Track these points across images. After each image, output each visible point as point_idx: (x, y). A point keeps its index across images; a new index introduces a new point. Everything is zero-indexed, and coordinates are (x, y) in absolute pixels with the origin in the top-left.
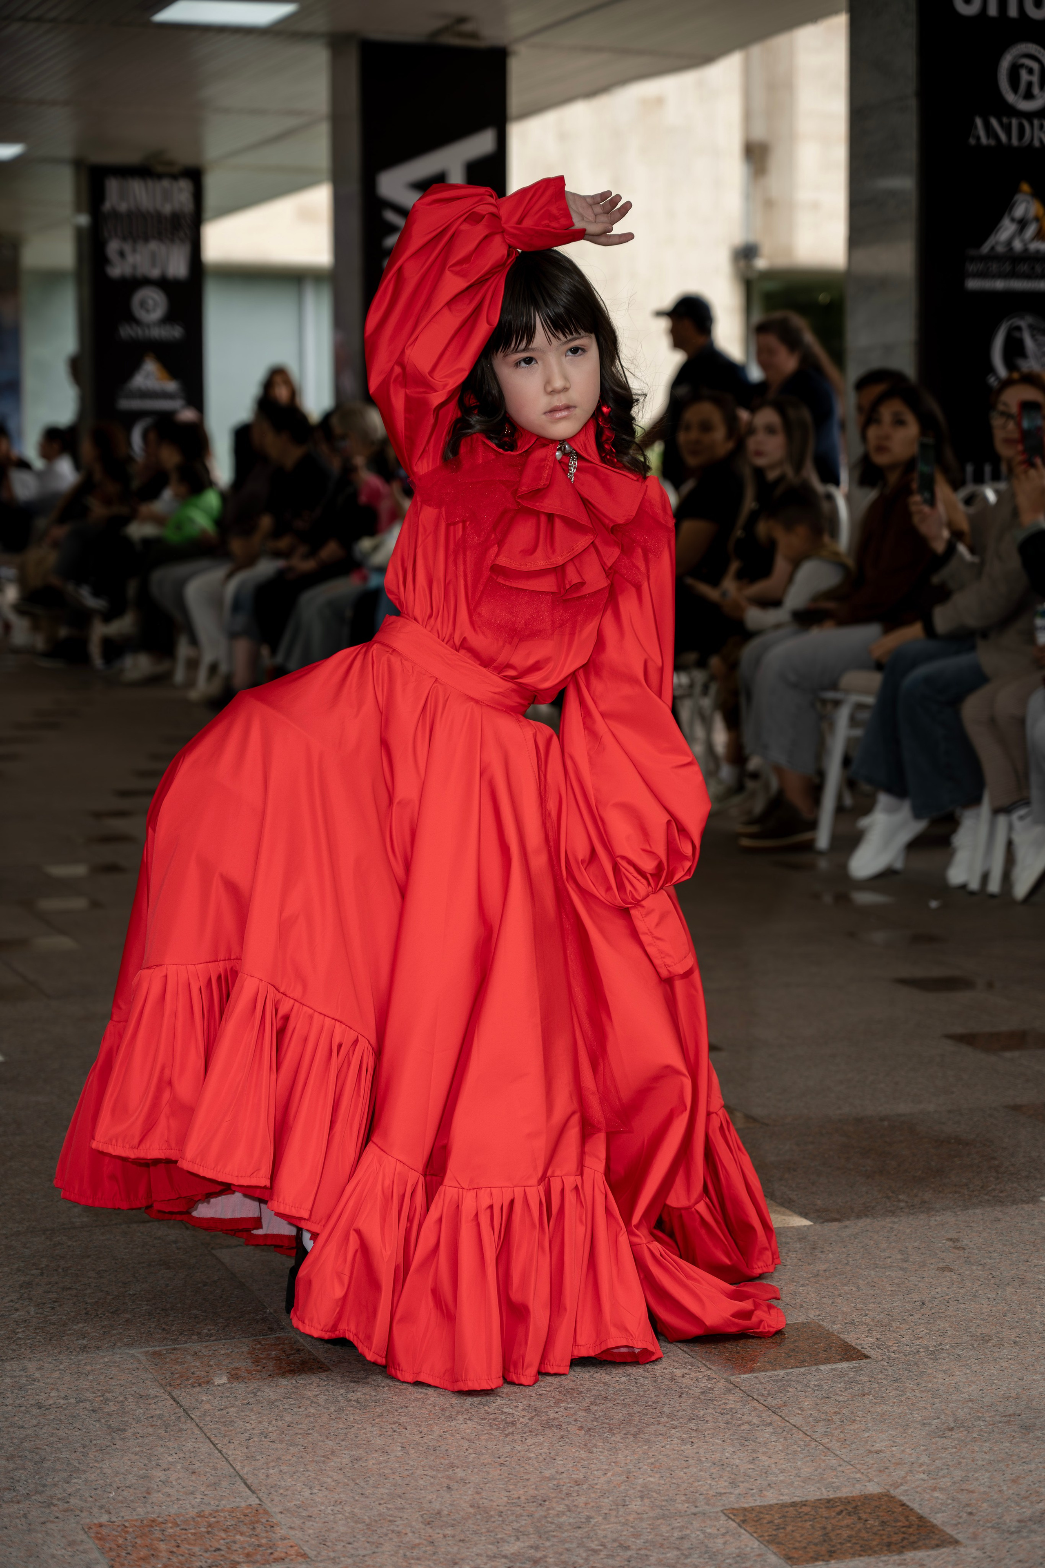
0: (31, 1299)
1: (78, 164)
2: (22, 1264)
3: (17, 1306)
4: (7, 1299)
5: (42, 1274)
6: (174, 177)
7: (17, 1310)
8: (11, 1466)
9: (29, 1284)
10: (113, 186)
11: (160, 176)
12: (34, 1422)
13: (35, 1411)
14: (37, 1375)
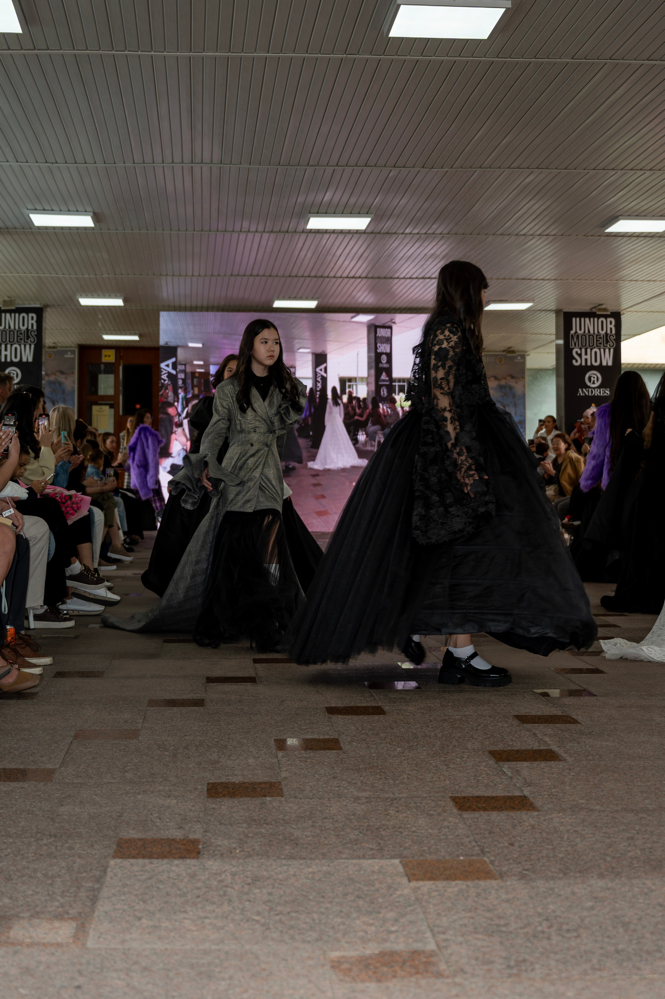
0: (636, 846)
1: (558, 312)
2: (625, 827)
3: (629, 849)
4: (622, 845)
5: (638, 833)
6: (606, 317)
7: (629, 851)
8: (654, 938)
9: (632, 838)
10: (575, 321)
11: (599, 316)
12: (661, 914)
13: (658, 908)
14: (653, 888)
